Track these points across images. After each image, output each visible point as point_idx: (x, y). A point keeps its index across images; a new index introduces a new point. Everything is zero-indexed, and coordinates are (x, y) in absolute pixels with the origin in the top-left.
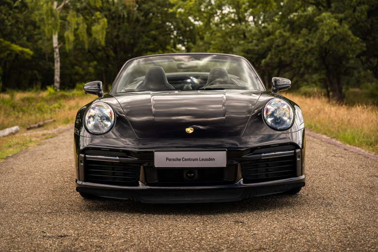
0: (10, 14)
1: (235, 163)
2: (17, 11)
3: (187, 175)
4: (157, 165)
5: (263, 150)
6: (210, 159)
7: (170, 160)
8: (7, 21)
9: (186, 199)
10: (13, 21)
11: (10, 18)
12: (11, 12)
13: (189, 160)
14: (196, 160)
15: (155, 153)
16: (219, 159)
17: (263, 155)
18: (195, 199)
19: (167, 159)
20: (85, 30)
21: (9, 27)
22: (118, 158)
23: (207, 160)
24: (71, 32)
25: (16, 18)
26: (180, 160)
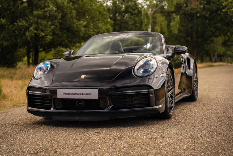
0: (131, 18)
1: (105, 96)
2: (135, 16)
3: (78, 103)
4: (59, 97)
5: (125, 89)
6: (89, 94)
7: (66, 94)
8: (129, 22)
9: (76, 118)
10: (133, 22)
11: (131, 20)
12: (132, 17)
13: (76, 94)
14: (80, 94)
15: (58, 90)
16: (94, 94)
17: (124, 92)
18: (81, 118)
19: (64, 93)
20: (166, 25)
21: (131, 26)
22: (41, 93)
23: (86, 94)
24: (159, 27)
25: (134, 20)
26: (71, 94)
